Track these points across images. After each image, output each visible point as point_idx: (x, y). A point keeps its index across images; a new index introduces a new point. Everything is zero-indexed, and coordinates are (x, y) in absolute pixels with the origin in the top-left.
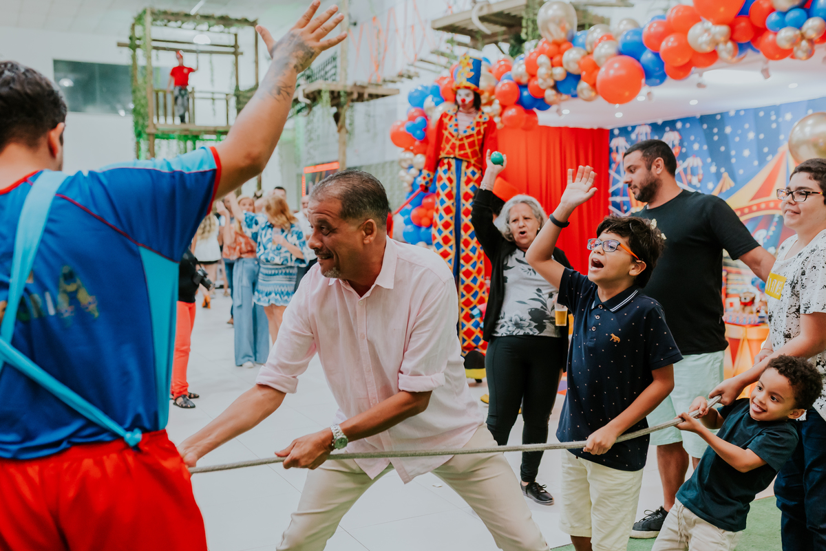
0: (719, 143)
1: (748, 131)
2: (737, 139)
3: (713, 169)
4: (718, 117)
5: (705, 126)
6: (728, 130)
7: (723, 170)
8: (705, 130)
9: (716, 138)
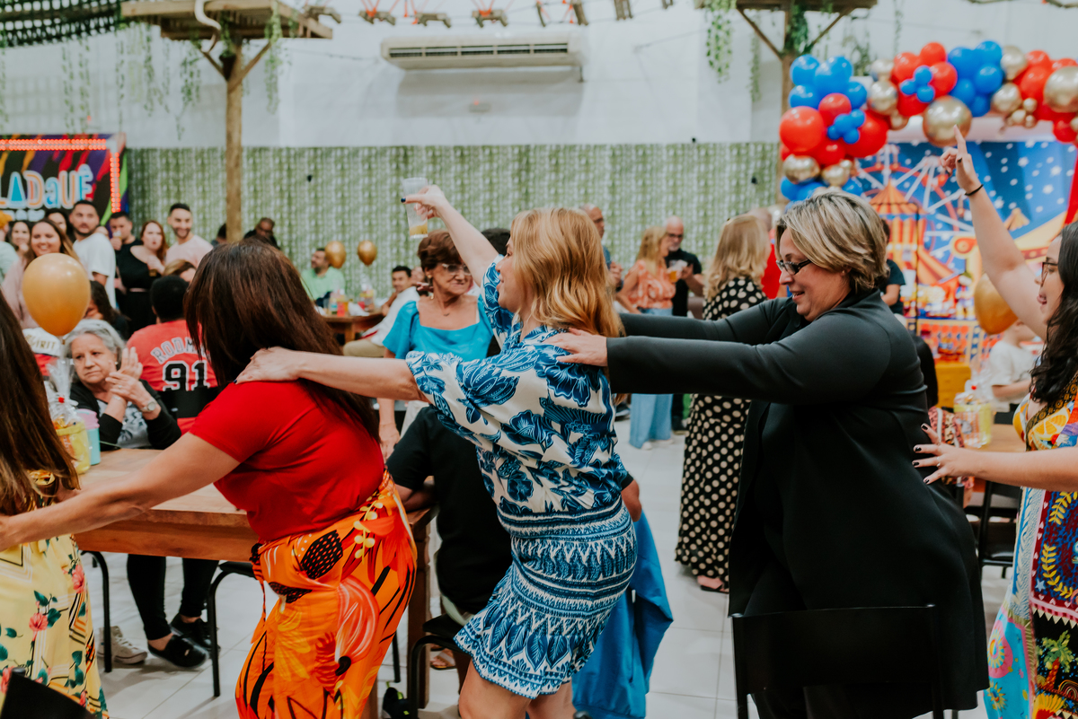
0: (1009, 176)
1: (1052, 165)
2: (1036, 173)
3: (999, 203)
4: (1009, 146)
5: (989, 155)
6: (1023, 162)
7: (1012, 205)
8: (988, 160)
9: (1004, 169)
